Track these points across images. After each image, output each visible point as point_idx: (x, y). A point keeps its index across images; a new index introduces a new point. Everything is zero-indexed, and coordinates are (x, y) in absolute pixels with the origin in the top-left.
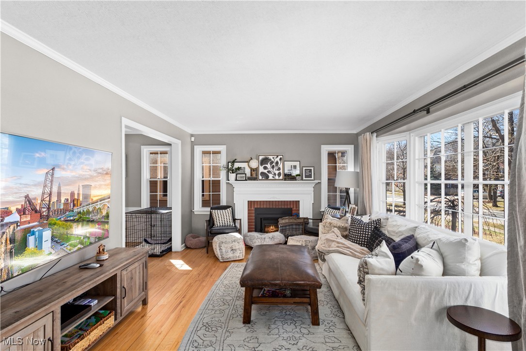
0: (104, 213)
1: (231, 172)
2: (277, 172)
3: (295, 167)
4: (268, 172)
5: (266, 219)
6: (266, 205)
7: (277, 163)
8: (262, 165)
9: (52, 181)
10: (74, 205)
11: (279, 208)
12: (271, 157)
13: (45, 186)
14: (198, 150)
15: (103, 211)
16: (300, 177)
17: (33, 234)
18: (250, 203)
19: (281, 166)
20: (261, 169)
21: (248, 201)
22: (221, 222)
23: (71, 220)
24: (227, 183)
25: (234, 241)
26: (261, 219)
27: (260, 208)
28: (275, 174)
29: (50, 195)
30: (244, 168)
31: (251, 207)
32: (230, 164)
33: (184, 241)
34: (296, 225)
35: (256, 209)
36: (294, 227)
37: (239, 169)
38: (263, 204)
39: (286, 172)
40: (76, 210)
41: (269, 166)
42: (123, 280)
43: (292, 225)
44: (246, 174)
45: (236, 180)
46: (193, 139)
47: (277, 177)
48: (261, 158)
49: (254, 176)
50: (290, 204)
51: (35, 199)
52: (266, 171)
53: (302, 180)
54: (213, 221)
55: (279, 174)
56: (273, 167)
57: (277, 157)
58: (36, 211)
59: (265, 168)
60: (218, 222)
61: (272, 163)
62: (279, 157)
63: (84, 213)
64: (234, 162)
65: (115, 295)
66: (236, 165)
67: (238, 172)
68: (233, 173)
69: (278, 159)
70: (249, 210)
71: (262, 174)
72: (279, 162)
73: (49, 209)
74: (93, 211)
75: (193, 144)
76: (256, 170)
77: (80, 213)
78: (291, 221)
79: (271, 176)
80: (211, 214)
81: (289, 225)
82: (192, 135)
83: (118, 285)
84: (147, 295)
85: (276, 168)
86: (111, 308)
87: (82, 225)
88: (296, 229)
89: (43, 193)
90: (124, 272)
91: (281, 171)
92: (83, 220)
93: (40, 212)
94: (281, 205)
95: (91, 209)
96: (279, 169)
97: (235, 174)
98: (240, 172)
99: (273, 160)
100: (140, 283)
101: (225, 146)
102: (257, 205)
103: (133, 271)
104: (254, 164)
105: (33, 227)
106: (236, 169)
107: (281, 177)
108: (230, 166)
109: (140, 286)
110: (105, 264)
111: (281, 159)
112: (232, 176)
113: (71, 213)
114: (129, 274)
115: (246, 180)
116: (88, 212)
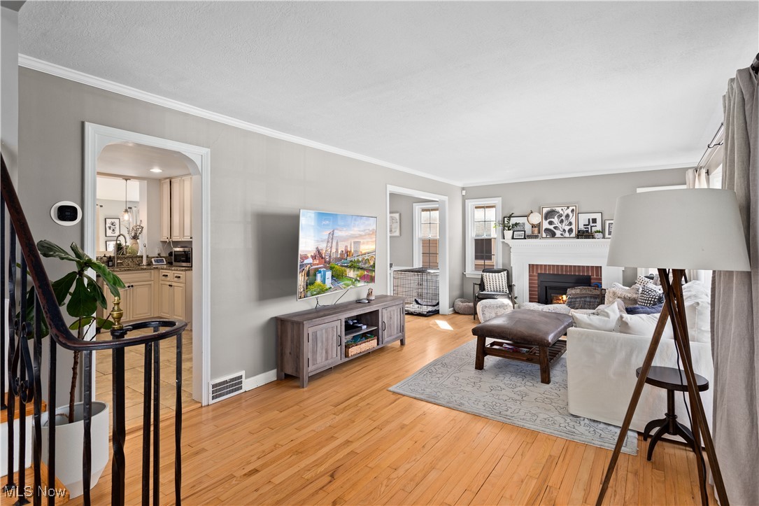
0: (372, 263)
1: (507, 228)
2: (567, 228)
3: (594, 221)
4: (555, 228)
5: (552, 288)
6: (553, 270)
7: (567, 216)
8: (546, 219)
9: (332, 239)
10: (347, 256)
11: (571, 275)
12: (559, 209)
13: (328, 242)
14: (470, 204)
15: (370, 261)
16: (601, 235)
17: (320, 272)
18: (532, 267)
19: (573, 220)
20: (546, 225)
21: (529, 265)
22: (492, 286)
23: (345, 266)
24: (503, 242)
25: (500, 307)
26: (546, 287)
27: (545, 274)
28: (564, 230)
29: (331, 247)
30: (524, 224)
31: (533, 272)
32: (506, 219)
33: (453, 305)
34: (591, 297)
35: (539, 275)
36: (588, 299)
37: (516, 224)
38: (549, 269)
39: (582, 227)
40: (349, 259)
41: (556, 220)
42: (384, 317)
43: (585, 297)
44: (525, 231)
45: (513, 238)
46: (464, 193)
47: (567, 234)
48: (545, 210)
49: (536, 232)
50: (588, 271)
51: (322, 250)
52: (551, 227)
53: (604, 237)
54: (484, 286)
55: (571, 231)
56: (562, 222)
57: (568, 208)
58: (322, 258)
59: (551, 223)
60: (489, 286)
61: (561, 216)
62: (571, 208)
63: (355, 262)
64: (510, 217)
65: (378, 326)
66: (513, 221)
67: (515, 228)
68: (509, 230)
69: (569, 211)
70: (530, 276)
71: (547, 230)
72: (571, 215)
73: (330, 257)
74: (362, 261)
75: (464, 199)
76: (539, 225)
77: (352, 261)
78: (584, 292)
79: (558, 233)
80: (482, 278)
81: (581, 298)
82: (463, 189)
83: (380, 319)
84: (404, 336)
85: (566, 222)
86: (375, 334)
87: (354, 271)
88: (590, 302)
89: (327, 247)
90: (384, 311)
91: (573, 227)
92: (355, 267)
93: (324, 258)
94: (575, 271)
95: (360, 260)
96: (570, 224)
97: (511, 232)
98: (518, 228)
99: (561, 212)
100: (397, 324)
101: (500, 198)
102: (541, 269)
103: (392, 313)
104: (536, 218)
105: (320, 268)
106: (513, 225)
107: (573, 235)
108: (506, 222)
109: (397, 327)
110: (371, 302)
111: (573, 211)
112: (508, 234)
113: (345, 261)
114: (389, 314)
115: (525, 238)
116: (358, 262)
